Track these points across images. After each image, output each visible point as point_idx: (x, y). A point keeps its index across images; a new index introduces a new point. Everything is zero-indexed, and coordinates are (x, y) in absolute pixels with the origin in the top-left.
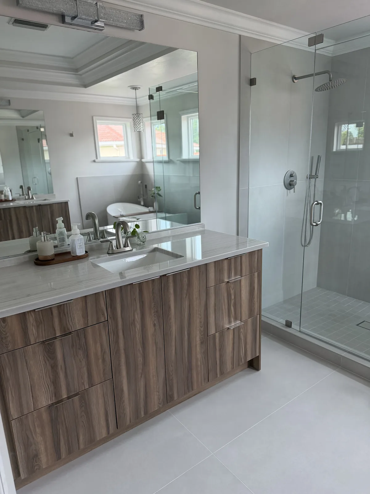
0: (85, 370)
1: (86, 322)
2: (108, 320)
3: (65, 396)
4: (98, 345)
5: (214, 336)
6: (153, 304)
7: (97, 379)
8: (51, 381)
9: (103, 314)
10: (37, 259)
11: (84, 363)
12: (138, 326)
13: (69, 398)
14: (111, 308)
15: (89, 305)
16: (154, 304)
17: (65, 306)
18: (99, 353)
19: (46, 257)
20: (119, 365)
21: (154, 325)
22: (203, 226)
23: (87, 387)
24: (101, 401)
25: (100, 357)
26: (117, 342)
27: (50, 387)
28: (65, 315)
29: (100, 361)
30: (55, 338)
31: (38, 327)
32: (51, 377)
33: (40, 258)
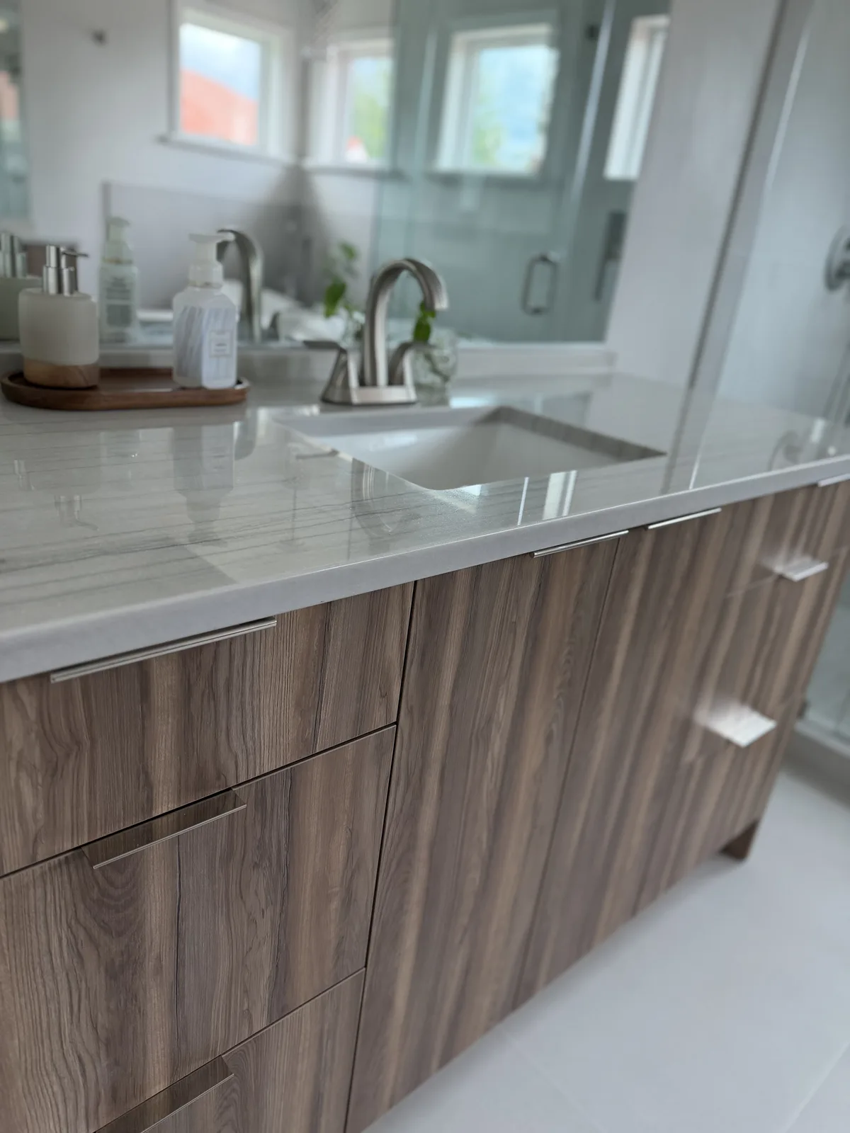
0: (264, 955)
1: (310, 731)
2: (397, 723)
3: (157, 1083)
4: (341, 837)
5: (691, 767)
6: (566, 652)
7: (305, 979)
8: (98, 1039)
9: (385, 695)
10: (18, 376)
11: (265, 926)
12: (498, 744)
14: (422, 664)
15: (335, 647)
16: (570, 653)
17: (224, 651)
18: (336, 877)
19: (65, 369)
20: (401, 909)
21: (549, 739)
23: (260, 1022)
24: (305, 1067)
25: (337, 889)
26: (413, 816)
27: (89, 1068)
28: (214, 697)
29: (335, 905)
30: (144, 831)
31: (53, 771)
32: (102, 1019)
33: (32, 373)
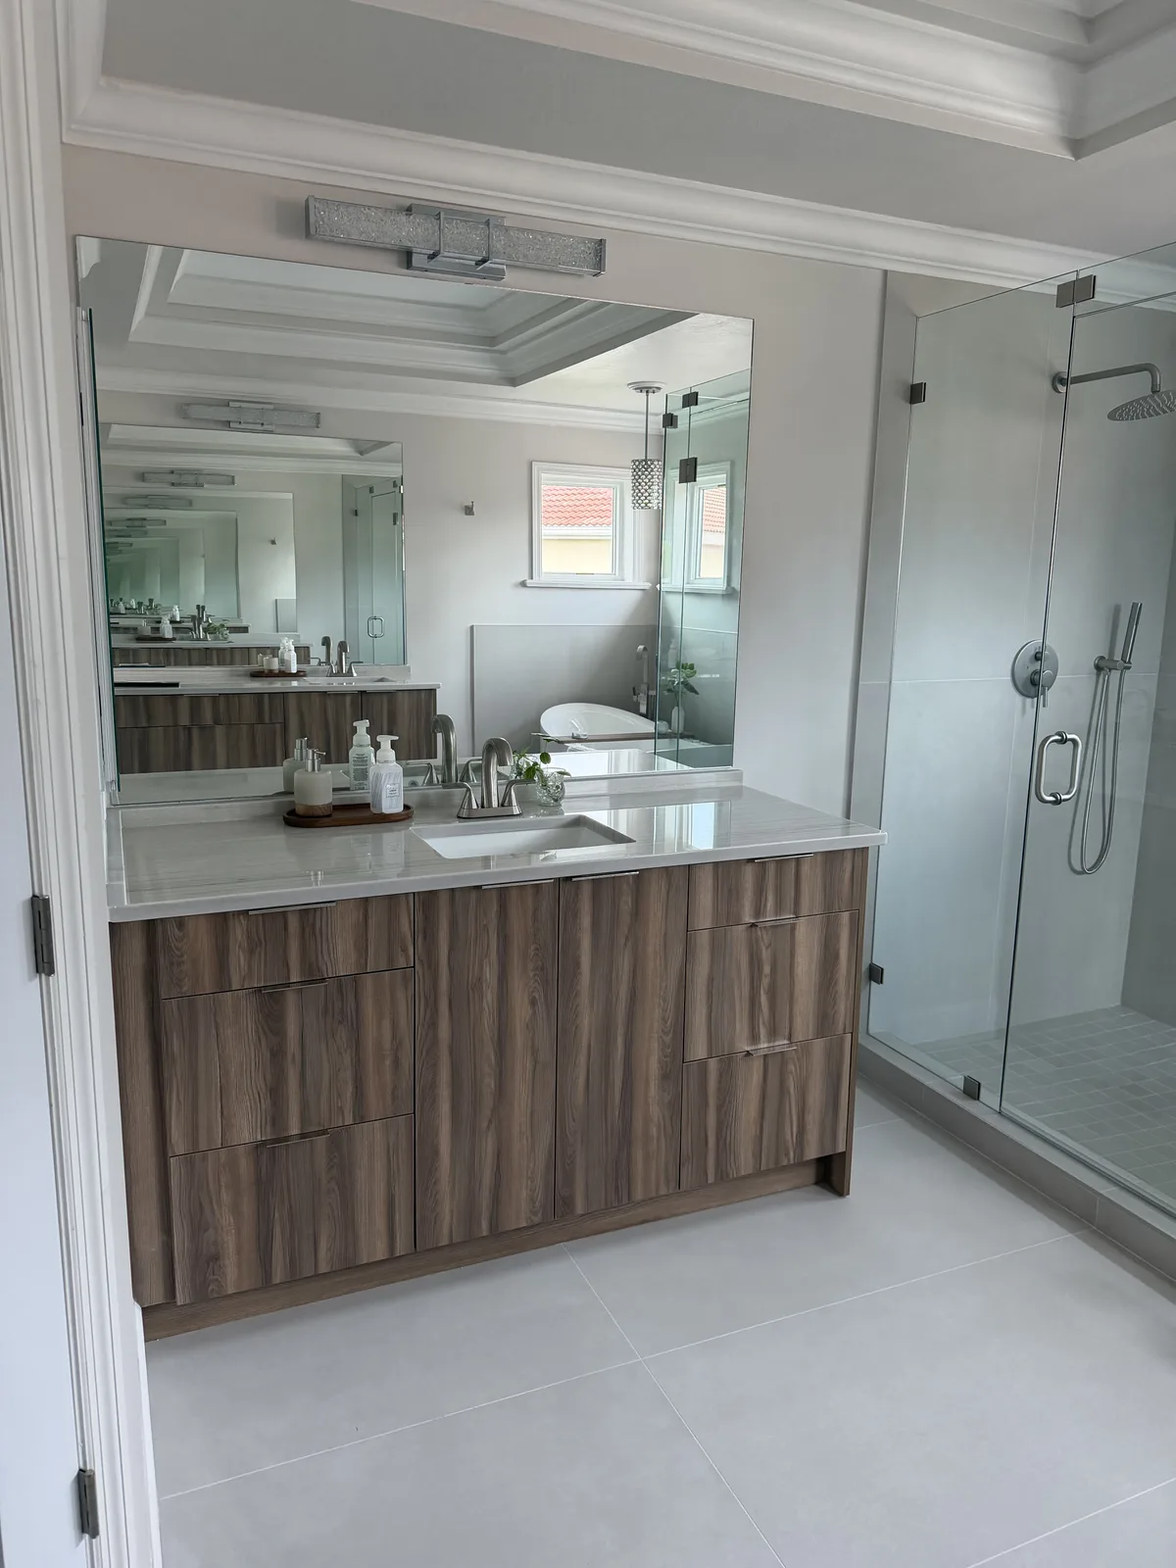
0: (348, 1075)
1: (363, 961)
2: (414, 967)
3: (295, 1131)
4: (387, 1024)
5: (703, 1065)
6: (532, 948)
7: (374, 1104)
8: (266, 1085)
9: (405, 950)
10: (292, 812)
11: (347, 1059)
12: (490, 997)
13: (303, 1136)
14: (425, 938)
15: (372, 922)
16: (537, 949)
17: (318, 914)
18: (387, 1045)
19: (312, 807)
20: (433, 1085)
21: (533, 1003)
22: (739, 776)
23: (349, 1120)
24: (379, 1165)
25: (388, 1053)
26: (433, 1025)
27: (262, 1100)
28: (314, 934)
29: (388, 1062)
30: (288, 985)
31: (251, 952)
32: (268, 1076)
33: (300, 810)
